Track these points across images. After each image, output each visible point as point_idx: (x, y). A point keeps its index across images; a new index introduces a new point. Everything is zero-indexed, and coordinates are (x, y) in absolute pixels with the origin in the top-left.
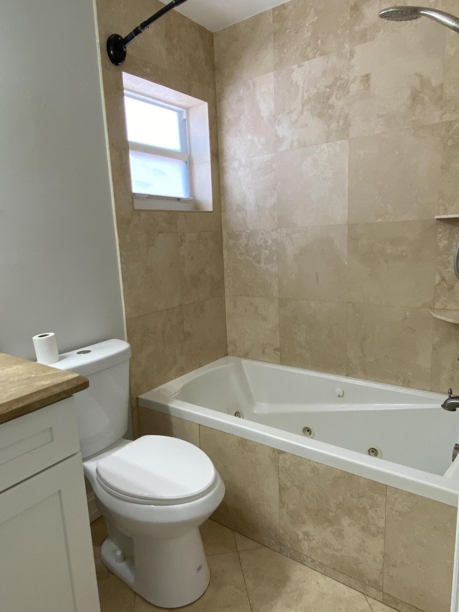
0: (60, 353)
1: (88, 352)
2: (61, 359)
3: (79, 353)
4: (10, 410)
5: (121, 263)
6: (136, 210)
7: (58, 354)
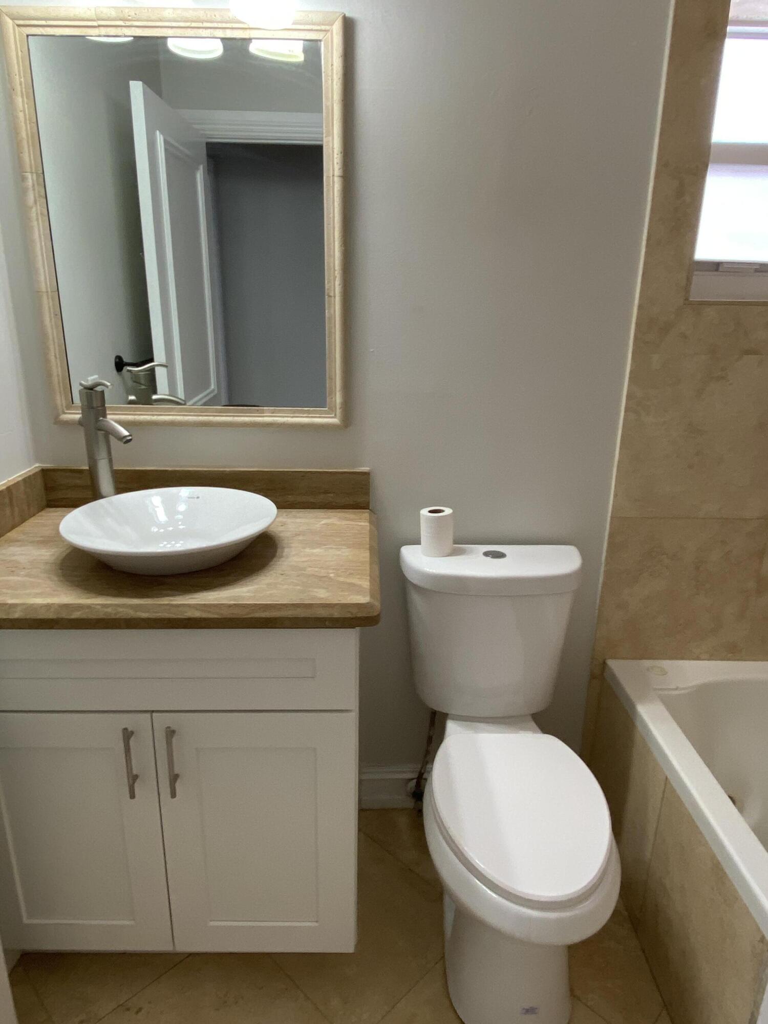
0: (455, 542)
1: (500, 555)
2: (455, 553)
3: (486, 554)
4: (250, 616)
5: (627, 410)
6: (691, 304)
7: (452, 543)
